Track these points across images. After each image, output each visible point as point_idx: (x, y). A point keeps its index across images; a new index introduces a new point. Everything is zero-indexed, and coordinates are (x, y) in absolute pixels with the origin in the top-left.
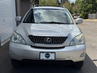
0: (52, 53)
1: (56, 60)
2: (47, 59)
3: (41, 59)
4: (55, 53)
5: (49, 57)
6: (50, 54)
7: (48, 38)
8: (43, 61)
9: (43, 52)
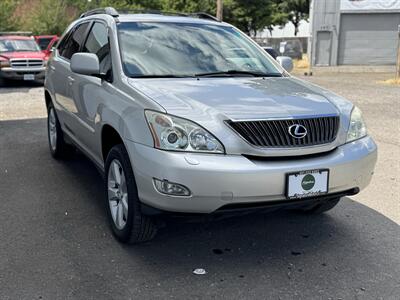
0: (321, 171)
1: (330, 192)
2: (307, 192)
3: (290, 195)
4: (328, 170)
5: (311, 186)
6: (316, 175)
7: (298, 126)
8: (296, 200)
9: (296, 174)
